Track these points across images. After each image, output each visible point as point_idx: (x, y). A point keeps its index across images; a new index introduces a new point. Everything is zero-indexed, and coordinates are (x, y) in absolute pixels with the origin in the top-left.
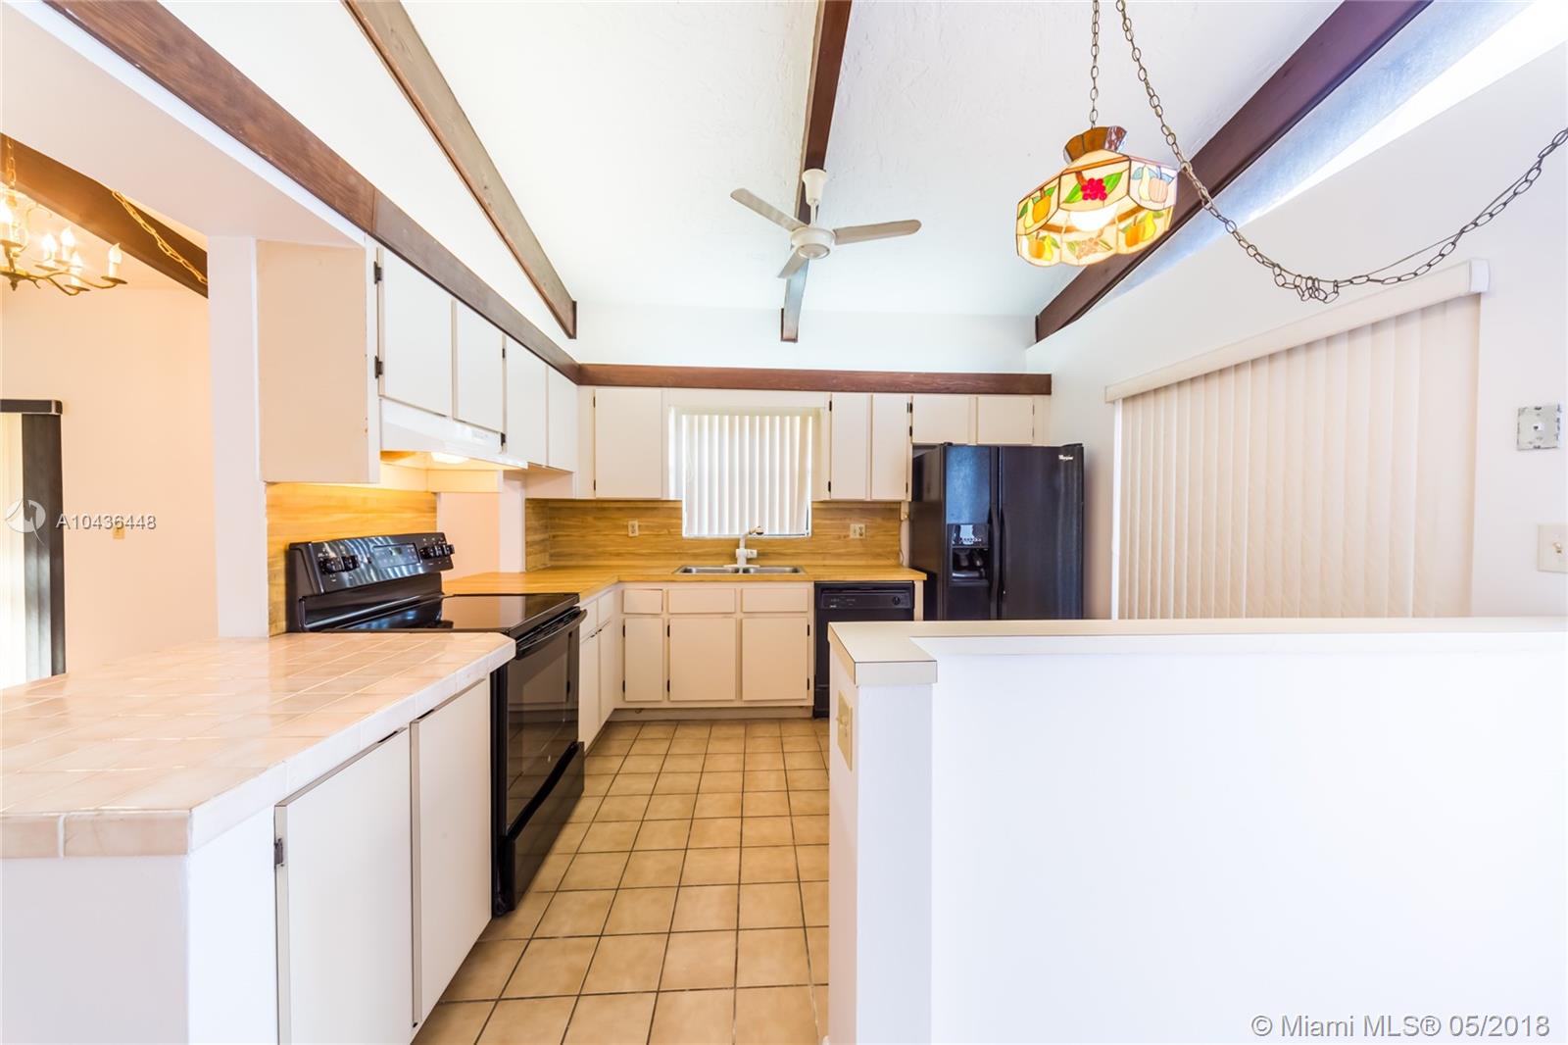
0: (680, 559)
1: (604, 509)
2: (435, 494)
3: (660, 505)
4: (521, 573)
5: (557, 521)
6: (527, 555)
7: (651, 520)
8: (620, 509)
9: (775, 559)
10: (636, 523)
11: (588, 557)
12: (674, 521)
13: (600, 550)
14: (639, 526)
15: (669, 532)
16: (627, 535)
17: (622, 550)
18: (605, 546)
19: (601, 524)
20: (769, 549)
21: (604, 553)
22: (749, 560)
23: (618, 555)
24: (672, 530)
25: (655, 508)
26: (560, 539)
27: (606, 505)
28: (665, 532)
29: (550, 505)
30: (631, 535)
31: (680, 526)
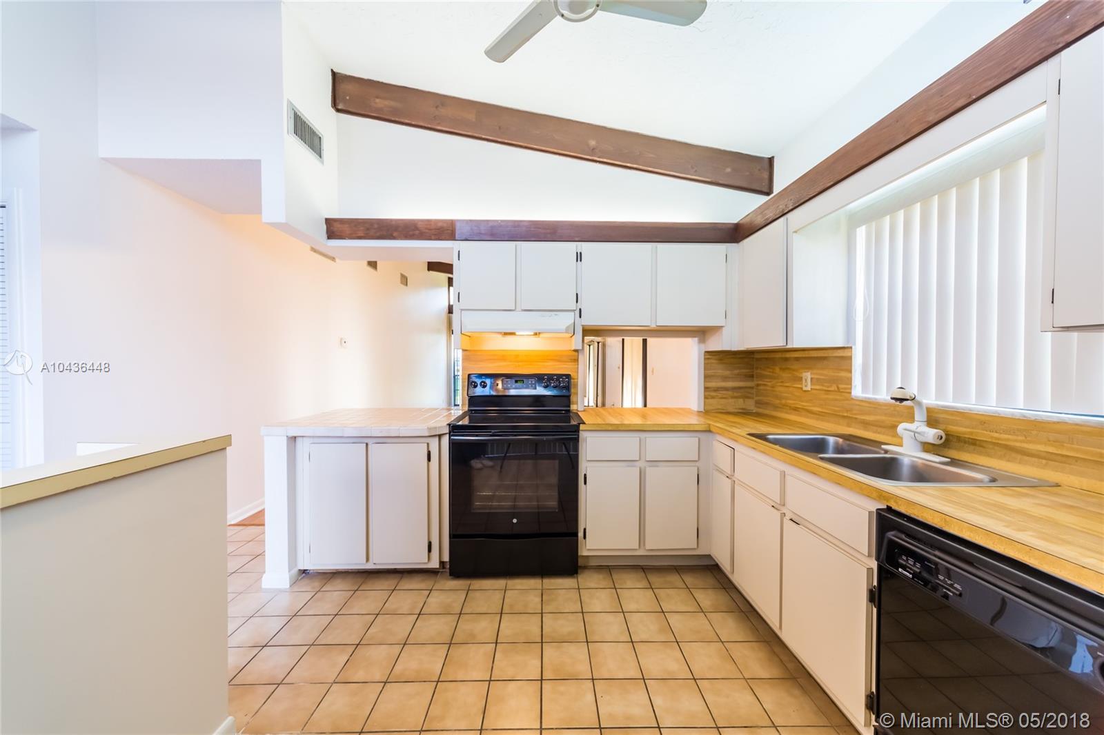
0: (849, 426)
1: (786, 359)
2: (576, 351)
3: (830, 354)
4: (698, 412)
5: (759, 371)
6: (706, 398)
7: (825, 372)
8: (797, 359)
9: (1001, 458)
10: (807, 375)
11: (776, 408)
12: (843, 374)
13: (783, 401)
14: (812, 379)
15: (838, 388)
16: (801, 388)
17: (800, 404)
18: (787, 398)
19: (785, 375)
20: (982, 434)
21: (785, 405)
22: (927, 447)
23: (796, 409)
24: (841, 386)
25: (825, 358)
26: (761, 387)
27: (788, 355)
28: (834, 388)
29: (757, 356)
30: (805, 389)
31: (849, 381)
